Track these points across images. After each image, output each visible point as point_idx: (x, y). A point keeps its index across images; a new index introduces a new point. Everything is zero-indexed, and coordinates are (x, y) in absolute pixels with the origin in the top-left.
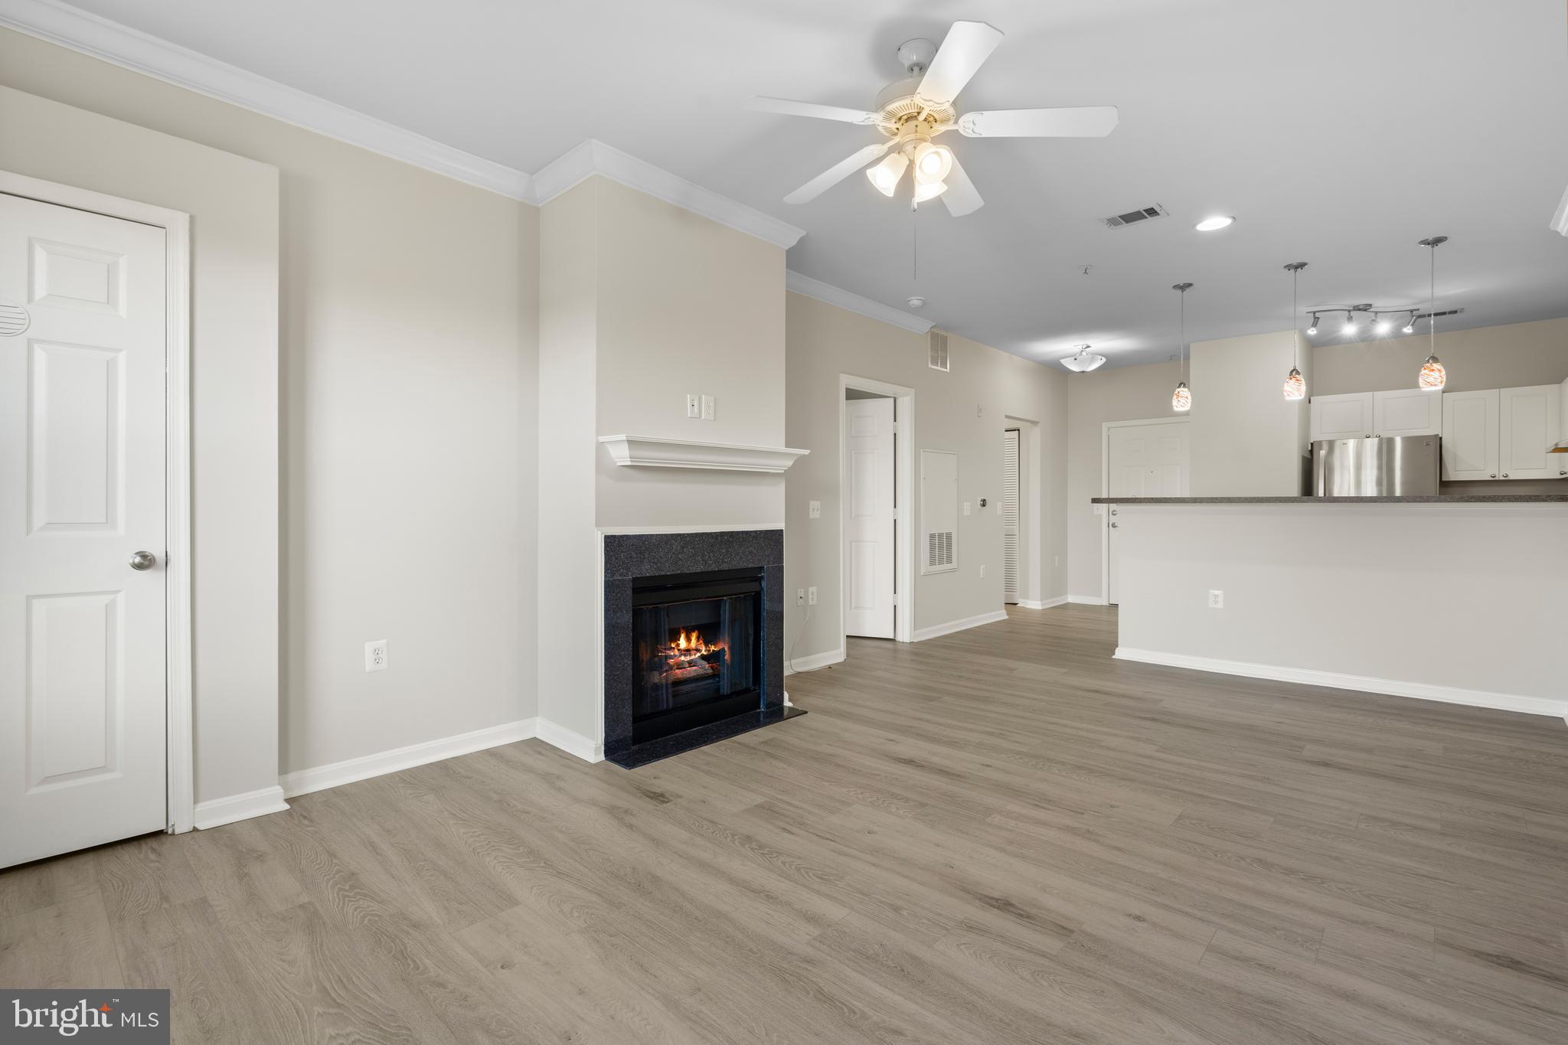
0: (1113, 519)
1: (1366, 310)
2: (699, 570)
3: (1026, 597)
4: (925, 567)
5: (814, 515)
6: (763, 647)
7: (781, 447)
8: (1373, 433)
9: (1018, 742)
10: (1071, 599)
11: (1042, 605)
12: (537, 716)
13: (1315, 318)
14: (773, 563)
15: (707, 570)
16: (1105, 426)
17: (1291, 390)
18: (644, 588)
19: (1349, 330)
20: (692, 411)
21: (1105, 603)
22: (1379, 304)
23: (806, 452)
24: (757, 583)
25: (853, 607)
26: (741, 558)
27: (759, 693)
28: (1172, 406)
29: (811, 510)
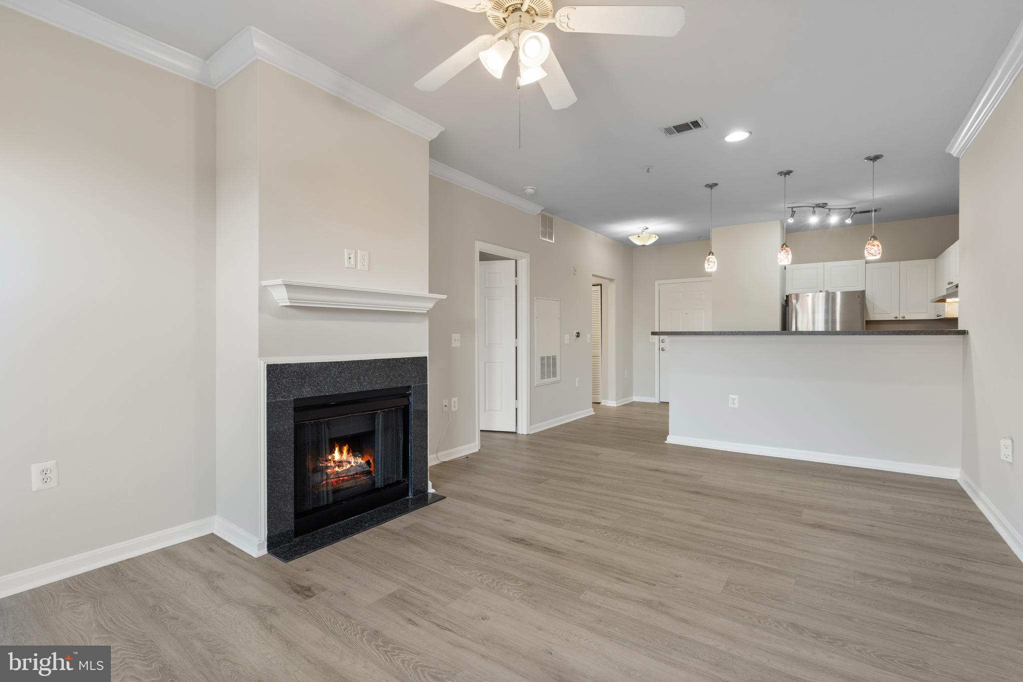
0: (662, 345)
1: (823, 207)
2: (355, 390)
3: (606, 398)
4: (537, 380)
5: (456, 344)
6: (411, 448)
7: (425, 293)
8: (824, 289)
9: (604, 518)
10: (636, 399)
11: (617, 404)
12: (216, 514)
13: (793, 211)
14: (418, 383)
15: (362, 390)
16: (657, 283)
17: (783, 258)
18: (302, 407)
19: (814, 220)
20: (349, 263)
21: (655, 400)
22: (832, 203)
23: (444, 297)
24: (406, 398)
25: (487, 409)
26: (392, 379)
27: (408, 484)
28: (704, 268)
29: (453, 341)
